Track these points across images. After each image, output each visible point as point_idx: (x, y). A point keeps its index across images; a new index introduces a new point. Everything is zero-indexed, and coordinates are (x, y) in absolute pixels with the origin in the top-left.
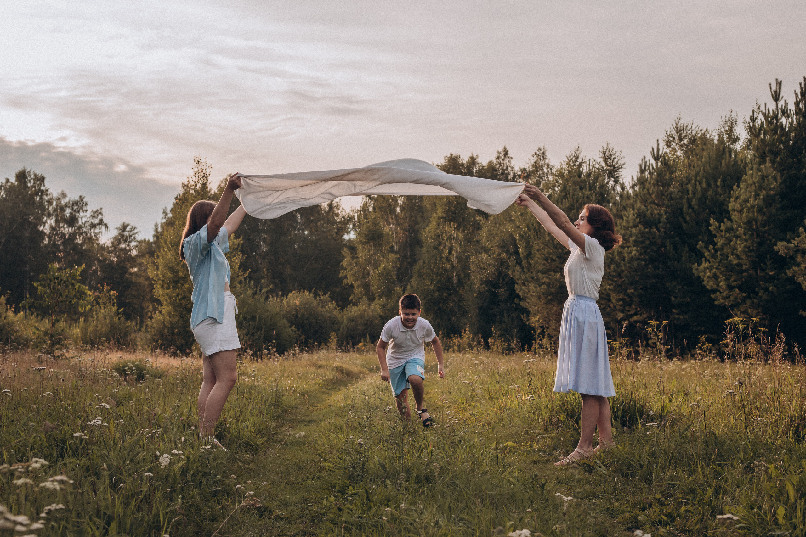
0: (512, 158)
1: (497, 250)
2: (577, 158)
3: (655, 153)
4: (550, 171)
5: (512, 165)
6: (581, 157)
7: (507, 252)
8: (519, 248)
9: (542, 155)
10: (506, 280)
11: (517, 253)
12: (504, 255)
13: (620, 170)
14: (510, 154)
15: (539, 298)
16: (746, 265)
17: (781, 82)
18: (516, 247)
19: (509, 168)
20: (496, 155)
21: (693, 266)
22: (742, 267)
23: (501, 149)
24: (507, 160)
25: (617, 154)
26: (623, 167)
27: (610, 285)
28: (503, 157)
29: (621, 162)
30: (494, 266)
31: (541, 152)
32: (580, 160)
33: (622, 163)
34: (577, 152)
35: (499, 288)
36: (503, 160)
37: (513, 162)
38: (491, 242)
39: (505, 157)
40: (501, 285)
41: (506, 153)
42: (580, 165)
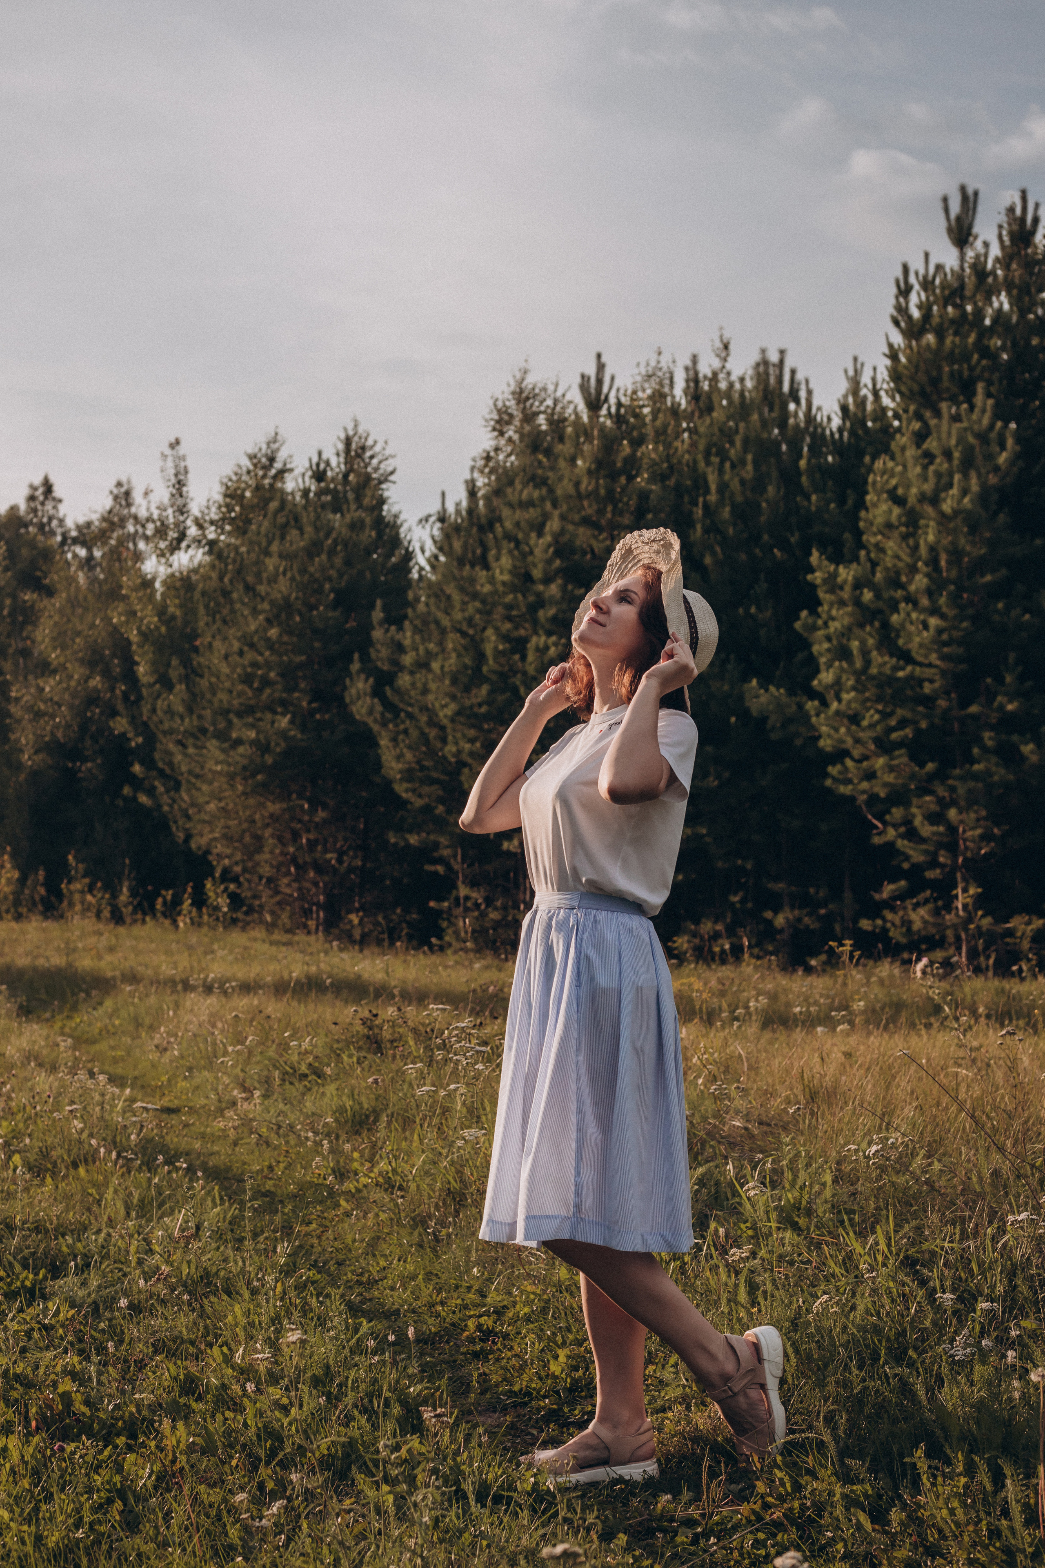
0: (60, 501)
1: (78, 672)
2: (272, 460)
3: (593, 391)
4: (140, 530)
5: (61, 515)
6: (281, 456)
7: (106, 673)
8: (137, 664)
9: (124, 496)
10: (101, 742)
11: (130, 676)
12: (96, 682)
13: (384, 486)
14: (58, 492)
15: (231, 777)
16: (931, 681)
17: (976, 194)
18: (129, 664)
19: (55, 523)
20: (25, 492)
21: (746, 686)
22: (921, 687)
23: (38, 480)
24: (49, 506)
25: (377, 448)
26: (392, 478)
27: (472, 741)
28: (41, 498)
29: (386, 467)
30: (71, 707)
31: (123, 490)
32: (278, 465)
33: (390, 469)
34: (274, 446)
35: (85, 760)
36: (43, 504)
37: (63, 510)
38: (62, 649)
39: (46, 498)
40: (87, 753)
41: (48, 488)
42: (281, 473)
